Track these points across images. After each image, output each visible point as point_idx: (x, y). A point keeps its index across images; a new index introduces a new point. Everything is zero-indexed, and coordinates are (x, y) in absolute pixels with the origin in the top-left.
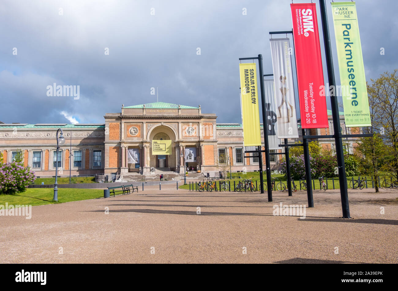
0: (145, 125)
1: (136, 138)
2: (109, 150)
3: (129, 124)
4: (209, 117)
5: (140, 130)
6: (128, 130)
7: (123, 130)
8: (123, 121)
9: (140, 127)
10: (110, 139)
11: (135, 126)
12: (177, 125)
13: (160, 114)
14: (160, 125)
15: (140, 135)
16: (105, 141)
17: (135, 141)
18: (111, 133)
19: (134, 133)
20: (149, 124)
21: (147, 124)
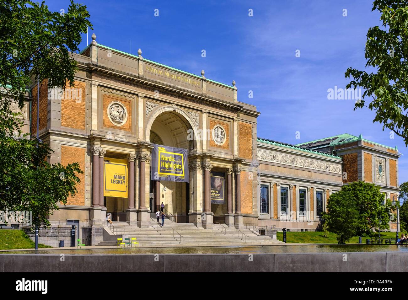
0: (141, 101)
1: (123, 132)
2: (60, 155)
3: (107, 93)
4: (249, 110)
5: (130, 112)
6: (104, 107)
7: (95, 105)
8: (97, 80)
9: (130, 106)
10: (64, 125)
11: (120, 100)
12: (198, 118)
13: (170, 82)
14: (171, 109)
15: (131, 127)
16: (52, 128)
17: (122, 140)
18: (66, 108)
19: (118, 119)
20: (149, 103)
21: (146, 99)
